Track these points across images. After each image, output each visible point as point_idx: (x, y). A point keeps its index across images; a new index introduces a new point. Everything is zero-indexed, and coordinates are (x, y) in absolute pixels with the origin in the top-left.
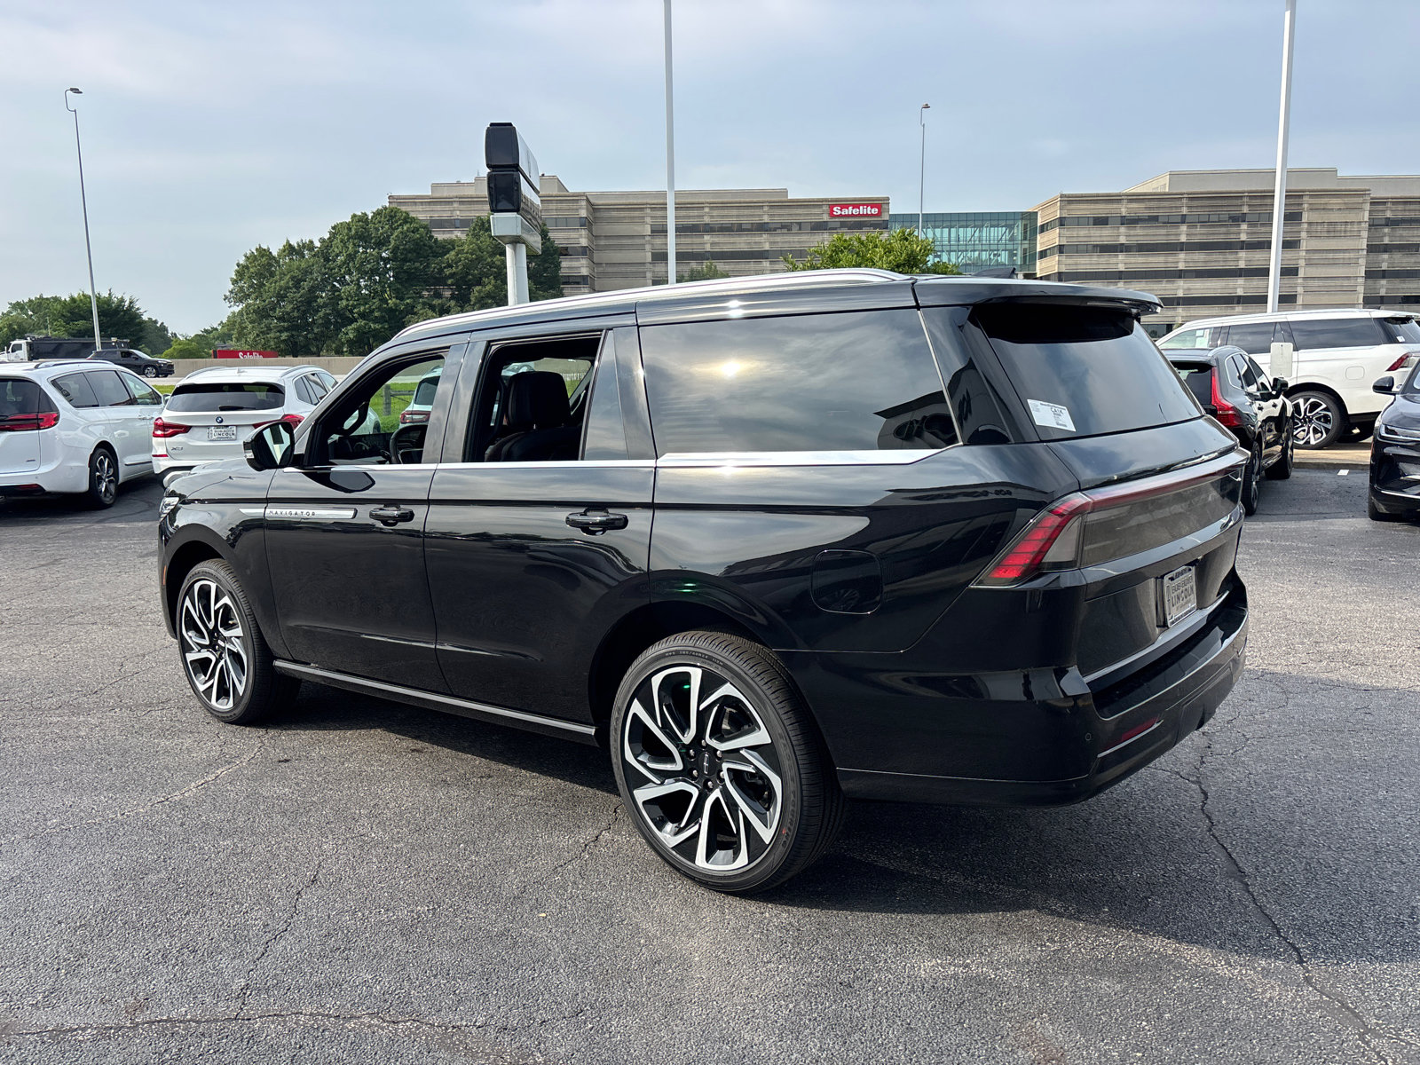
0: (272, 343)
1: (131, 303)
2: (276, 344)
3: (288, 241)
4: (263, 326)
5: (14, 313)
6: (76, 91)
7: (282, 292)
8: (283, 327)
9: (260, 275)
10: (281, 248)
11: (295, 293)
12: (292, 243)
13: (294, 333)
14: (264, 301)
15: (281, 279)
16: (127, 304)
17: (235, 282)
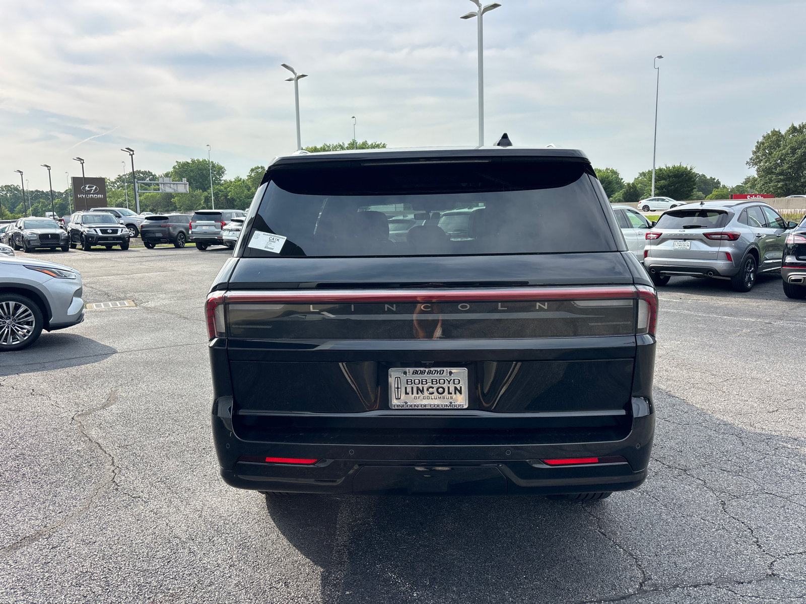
0: (771, 189)
1: (691, 170)
2: (774, 189)
3: (793, 124)
4: (767, 179)
5: (640, 178)
6: (660, 57)
7: (782, 157)
8: (780, 179)
9: (770, 147)
10: (788, 129)
11: (791, 157)
12: (795, 125)
13: (787, 182)
14: (771, 163)
15: (784, 149)
16: (689, 169)
17: (754, 153)
